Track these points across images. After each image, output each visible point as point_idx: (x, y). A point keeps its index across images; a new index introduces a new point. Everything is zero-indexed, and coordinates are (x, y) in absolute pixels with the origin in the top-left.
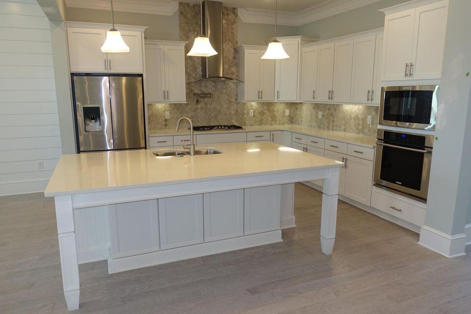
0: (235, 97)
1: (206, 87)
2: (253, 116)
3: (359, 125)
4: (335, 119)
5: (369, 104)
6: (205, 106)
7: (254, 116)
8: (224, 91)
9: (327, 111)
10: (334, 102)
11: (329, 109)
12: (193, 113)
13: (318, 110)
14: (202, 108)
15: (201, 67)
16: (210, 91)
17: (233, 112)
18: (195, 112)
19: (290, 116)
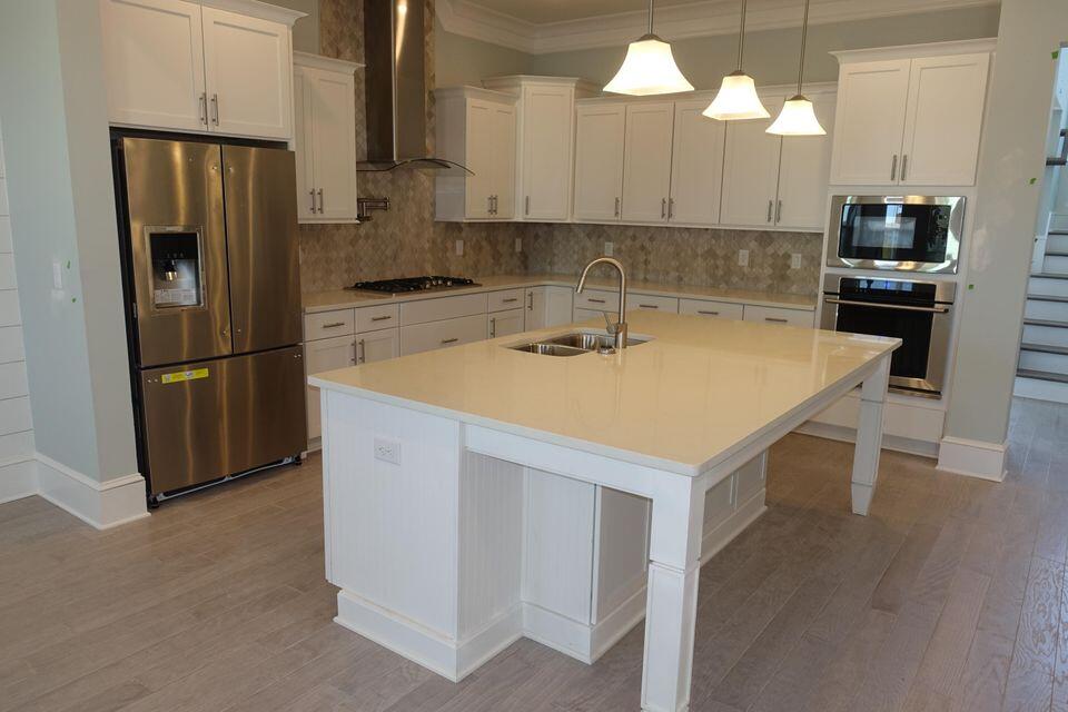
0: (431, 209)
1: (376, 182)
2: (462, 253)
3: (717, 267)
4: (651, 258)
5: (770, 227)
6: (373, 231)
7: (464, 256)
8: (411, 193)
9: (629, 242)
10: (673, 223)
11: (634, 238)
12: (351, 248)
13: (601, 239)
14: (367, 237)
15: (365, 132)
16: (384, 194)
17: (427, 246)
18: (353, 246)
19: (522, 253)
